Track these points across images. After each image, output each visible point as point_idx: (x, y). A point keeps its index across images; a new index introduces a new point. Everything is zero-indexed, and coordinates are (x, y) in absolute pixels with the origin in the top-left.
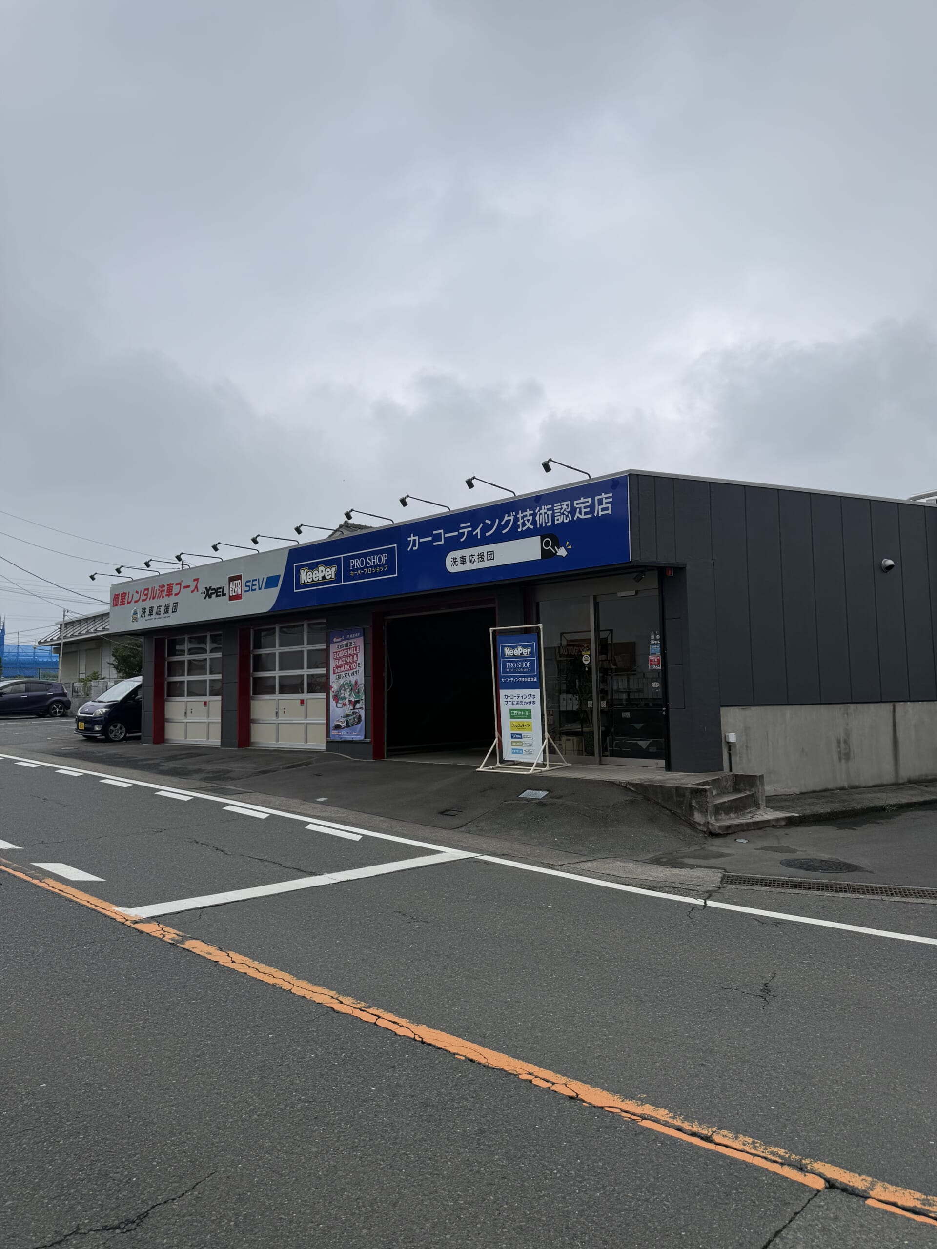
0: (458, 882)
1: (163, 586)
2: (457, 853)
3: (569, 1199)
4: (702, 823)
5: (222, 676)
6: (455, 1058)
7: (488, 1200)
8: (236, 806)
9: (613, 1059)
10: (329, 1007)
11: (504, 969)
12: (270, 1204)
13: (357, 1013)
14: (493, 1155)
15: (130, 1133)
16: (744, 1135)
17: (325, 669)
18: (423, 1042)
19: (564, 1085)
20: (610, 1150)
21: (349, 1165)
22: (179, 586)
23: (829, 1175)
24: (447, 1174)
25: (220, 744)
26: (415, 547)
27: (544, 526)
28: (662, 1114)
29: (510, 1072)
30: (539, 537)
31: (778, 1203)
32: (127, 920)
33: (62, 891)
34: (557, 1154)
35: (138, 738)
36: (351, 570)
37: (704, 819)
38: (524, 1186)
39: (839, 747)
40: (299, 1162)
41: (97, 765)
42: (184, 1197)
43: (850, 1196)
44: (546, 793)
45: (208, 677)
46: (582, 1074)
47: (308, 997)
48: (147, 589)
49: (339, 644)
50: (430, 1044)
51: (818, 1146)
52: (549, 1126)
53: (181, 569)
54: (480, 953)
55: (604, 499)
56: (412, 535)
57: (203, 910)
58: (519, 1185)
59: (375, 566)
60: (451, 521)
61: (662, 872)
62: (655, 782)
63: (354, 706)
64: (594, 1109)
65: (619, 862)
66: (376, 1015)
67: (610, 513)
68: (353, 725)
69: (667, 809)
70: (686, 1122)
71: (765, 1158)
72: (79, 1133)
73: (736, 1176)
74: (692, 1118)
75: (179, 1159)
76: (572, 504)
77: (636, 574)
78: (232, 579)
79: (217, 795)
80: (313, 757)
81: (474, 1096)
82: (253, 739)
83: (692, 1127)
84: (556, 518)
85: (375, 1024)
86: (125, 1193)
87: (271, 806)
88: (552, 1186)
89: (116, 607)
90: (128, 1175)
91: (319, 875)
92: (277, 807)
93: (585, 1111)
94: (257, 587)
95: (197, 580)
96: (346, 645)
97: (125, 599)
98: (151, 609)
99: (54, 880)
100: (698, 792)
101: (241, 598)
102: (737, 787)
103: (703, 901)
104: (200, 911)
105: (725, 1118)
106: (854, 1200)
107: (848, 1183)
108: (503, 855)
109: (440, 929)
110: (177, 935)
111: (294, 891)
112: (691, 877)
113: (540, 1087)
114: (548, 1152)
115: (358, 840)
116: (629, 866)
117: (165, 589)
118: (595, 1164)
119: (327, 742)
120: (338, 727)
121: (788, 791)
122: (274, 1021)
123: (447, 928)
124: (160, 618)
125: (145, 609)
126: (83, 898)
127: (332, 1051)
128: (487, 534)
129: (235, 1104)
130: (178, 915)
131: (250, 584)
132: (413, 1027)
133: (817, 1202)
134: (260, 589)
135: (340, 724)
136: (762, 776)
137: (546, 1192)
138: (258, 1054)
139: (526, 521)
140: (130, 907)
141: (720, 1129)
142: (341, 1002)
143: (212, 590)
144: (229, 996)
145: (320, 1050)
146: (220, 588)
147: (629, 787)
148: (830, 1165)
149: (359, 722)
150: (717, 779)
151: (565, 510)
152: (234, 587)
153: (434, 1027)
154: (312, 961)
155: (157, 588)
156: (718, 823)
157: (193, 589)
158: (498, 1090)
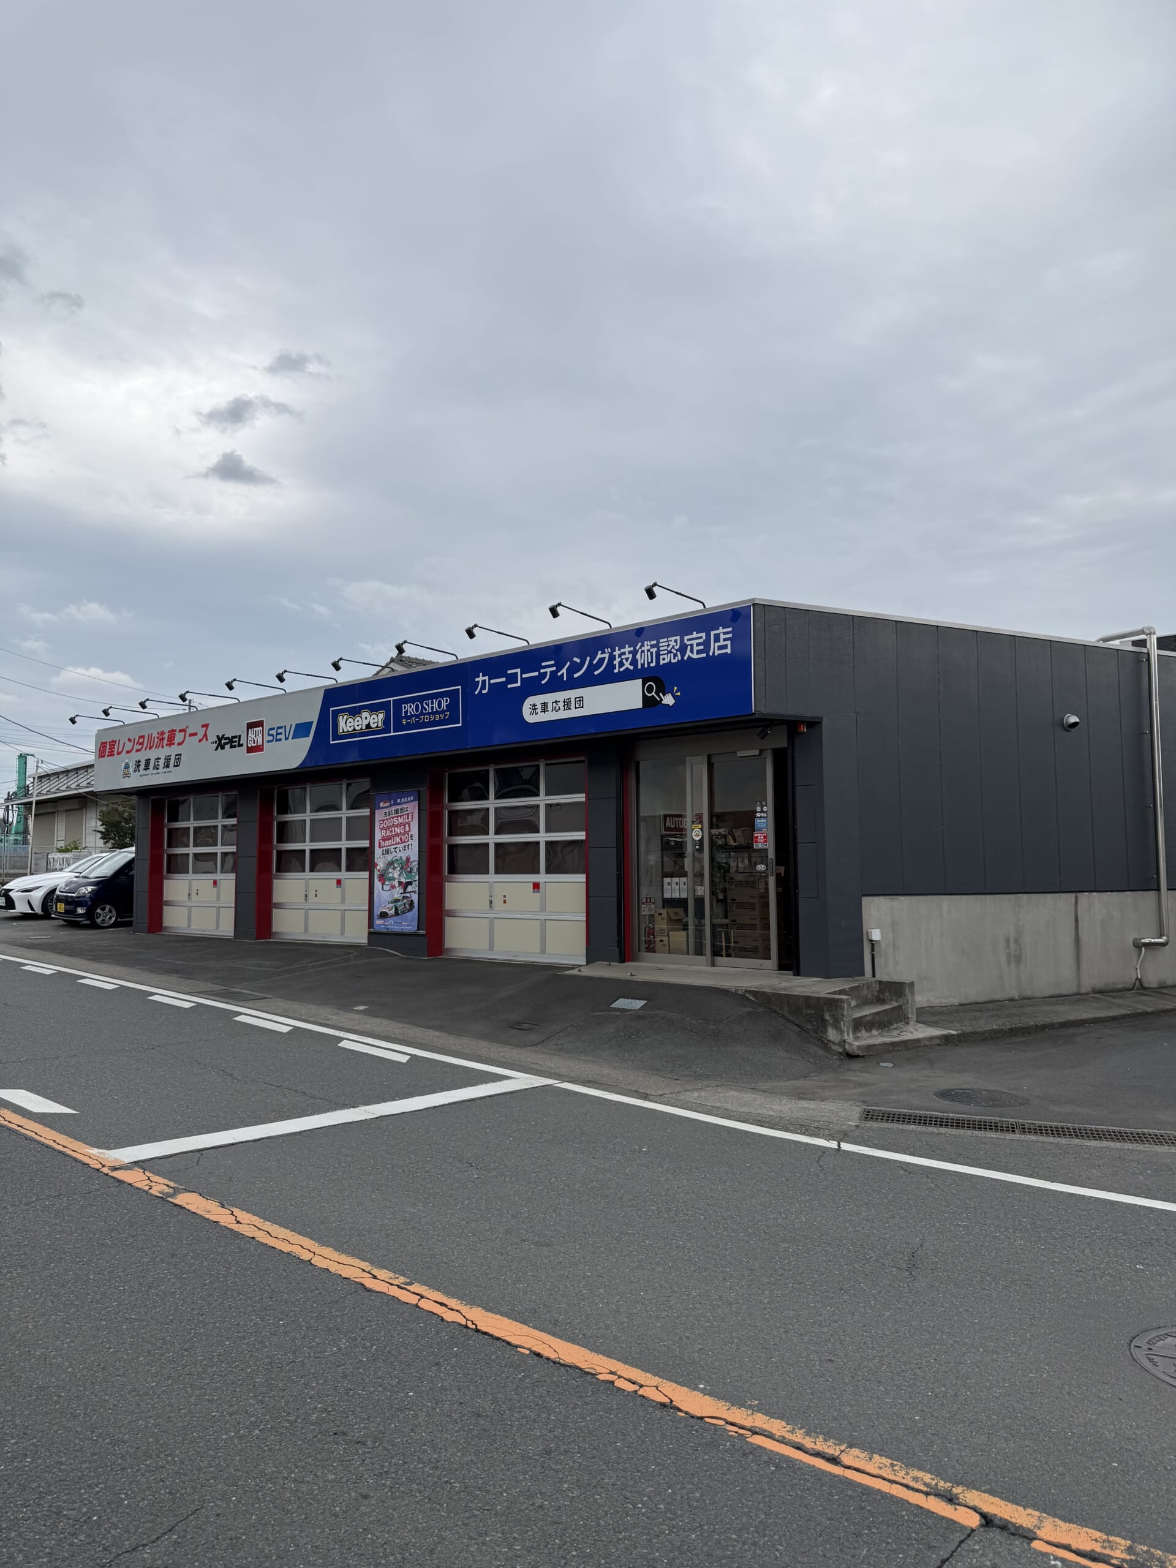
0: (530, 1117)
1: (163, 733)
2: (530, 1079)
3: (656, 1542)
4: (837, 1042)
5: (237, 848)
6: (517, 1352)
7: (553, 1545)
8: (250, 1016)
9: (718, 1353)
10: (358, 1283)
11: (584, 1233)
12: (270, 1551)
13: (394, 1292)
14: (561, 1481)
15: (94, 1454)
16: (881, 1455)
17: (368, 842)
18: (477, 1331)
19: (655, 1388)
20: (711, 1476)
21: (375, 1497)
22: (183, 733)
23: (986, 1509)
24: (501, 1509)
25: (233, 935)
26: (485, 689)
27: (646, 666)
28: (777, 1426)
29: (587, 1370)
30: (641, 680)
31: (921, 1546)
32: (103, 1166)
33: (21, 1127)
34: (643, 1481)
35: (129, 924)
36: (404, 717)
37: (840, 1037)
38: (598, 1525)
39: (1008, 947)
40: (310, 1494)
41: (75, 961)
42: (159, 1542)
43: (1012, 1537)
44: (643, 1003)
45: (219, 849)
46: (679, 1373)
47: (332, 1270)
48: (143, 737)
49: (387, 810)
50: (486, 1333)
51: (973, 1470)
52: (634, 1443)
53: (187, 711)
54: (554, 1211)
55: (721, 634)
56: (481, 674)
57: (201, 1152)
58: (593, 1523)
59: (434, 713)
60: (530, 658)
61: (786, 1105)
62: (780, 989)
63: (405, 889)
64: (692, 1420)
65: (733, 1092)
66: (418, 1294)
67: (729, 652)
68: (403, 913)
69: (796, 1025)
70: (807, 1438)
71: (907, 1486)
72: (26, 1455)
73: (868, 1510)
74: (815, 1432)
75: (155, 1489)
76: (682, 640)
77: (759, 730)
78: (251, 726)
79: (227, 1001)
80: (350, 953)
81: (540, 1402)
82: (276, 927)
83: (815, 1444)
84: (662, 657)
85: (417, 1306)
86: (82, 1537)
87: (296, 1015)
88: (634, 1526)
89: (101, 759)
90: (86, 1512)
91: (354, 1107)
92: (303, 1017)
93: (680, 1423)
94: (282, 737)
95: (206, 726)
96: (396, 811)
97: (114, 748)
98: (148, 761)
99: (12, 1111)
100: (833, 1004)
101: (262, 750)
102: (882, 997)
103: (836, 1143)
104: (198, 1155)
105: (856, 1432)
106: (1017, 1542)
107: (1009, 1519)
108: (589, 1081)
109: (504, 1180)
110: (168, 1186)
111: (320, 1128)
112: (821, 1112)
113: (624, 1391)
114: (631, 1479)
115: (405, 1061)
116: (745, 1096)
117: (166, 736)
118: (691, 1495)
119: (370, 934)
120: (384, 915)
121: (944, 1002)
122: (286, 1302)
123: (514, 1179)
124: (158, 773)
125: (139, 761)
126: (48, 1136)
127: (360, 1343)
128: (576, 676)
129: (231, 1415)
130: (170, 1159)
131: (273, 732)
132: (464, 1309)
133: (970, 1545)
134: (286, 739)
135: (387, 911)
136: (912, 984)
137: (627, 1534)
138: (265, 1347)
139: (624, 660)
140: (109, 1148)
141: (851, 1446)
142: (375, 1277)
143: (226, 739)
144: (230, 1269)
145: (344, 1341)
146: (236, 737)
147: (747, 995)
148: (987, 1495)
149: (411, 909)
150: (857, 987)
151: (673, 647)
152: (254, 736)
153: (491, 1310)
154: (340, 1221)
155: (155, 735)
156: (857, 1042)
157: (201, 737)
158: (571, 1395)
